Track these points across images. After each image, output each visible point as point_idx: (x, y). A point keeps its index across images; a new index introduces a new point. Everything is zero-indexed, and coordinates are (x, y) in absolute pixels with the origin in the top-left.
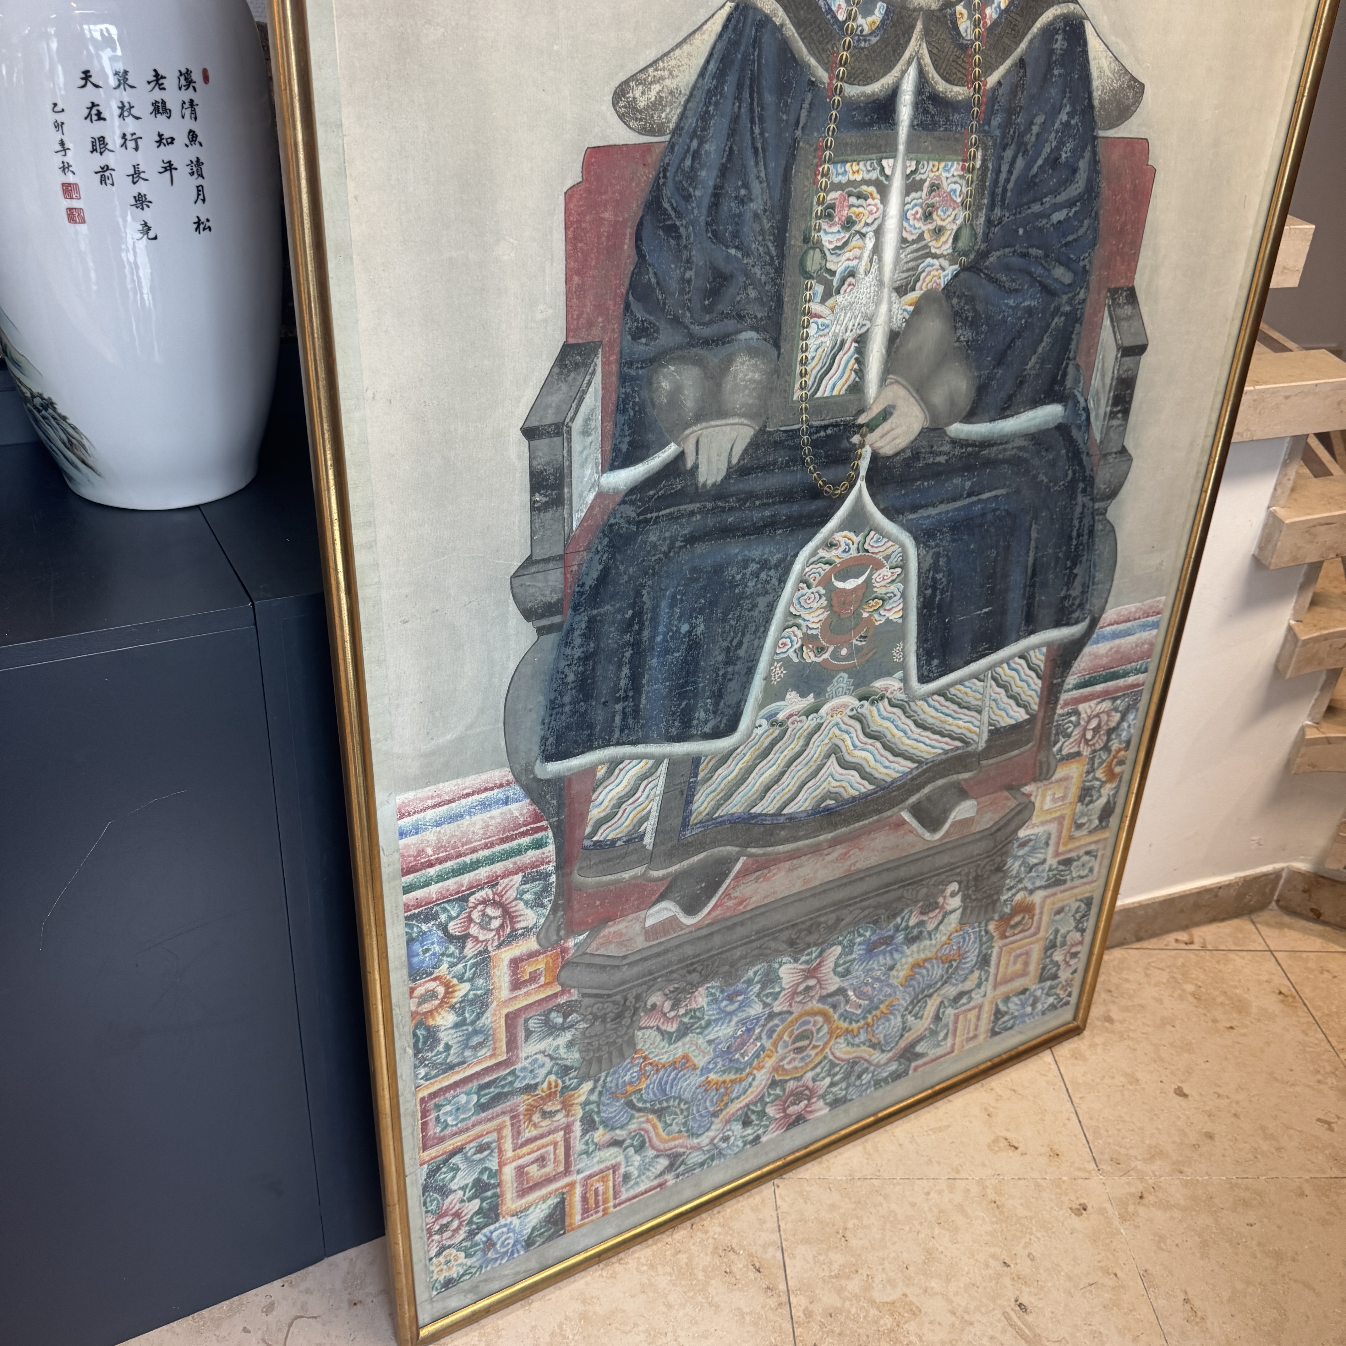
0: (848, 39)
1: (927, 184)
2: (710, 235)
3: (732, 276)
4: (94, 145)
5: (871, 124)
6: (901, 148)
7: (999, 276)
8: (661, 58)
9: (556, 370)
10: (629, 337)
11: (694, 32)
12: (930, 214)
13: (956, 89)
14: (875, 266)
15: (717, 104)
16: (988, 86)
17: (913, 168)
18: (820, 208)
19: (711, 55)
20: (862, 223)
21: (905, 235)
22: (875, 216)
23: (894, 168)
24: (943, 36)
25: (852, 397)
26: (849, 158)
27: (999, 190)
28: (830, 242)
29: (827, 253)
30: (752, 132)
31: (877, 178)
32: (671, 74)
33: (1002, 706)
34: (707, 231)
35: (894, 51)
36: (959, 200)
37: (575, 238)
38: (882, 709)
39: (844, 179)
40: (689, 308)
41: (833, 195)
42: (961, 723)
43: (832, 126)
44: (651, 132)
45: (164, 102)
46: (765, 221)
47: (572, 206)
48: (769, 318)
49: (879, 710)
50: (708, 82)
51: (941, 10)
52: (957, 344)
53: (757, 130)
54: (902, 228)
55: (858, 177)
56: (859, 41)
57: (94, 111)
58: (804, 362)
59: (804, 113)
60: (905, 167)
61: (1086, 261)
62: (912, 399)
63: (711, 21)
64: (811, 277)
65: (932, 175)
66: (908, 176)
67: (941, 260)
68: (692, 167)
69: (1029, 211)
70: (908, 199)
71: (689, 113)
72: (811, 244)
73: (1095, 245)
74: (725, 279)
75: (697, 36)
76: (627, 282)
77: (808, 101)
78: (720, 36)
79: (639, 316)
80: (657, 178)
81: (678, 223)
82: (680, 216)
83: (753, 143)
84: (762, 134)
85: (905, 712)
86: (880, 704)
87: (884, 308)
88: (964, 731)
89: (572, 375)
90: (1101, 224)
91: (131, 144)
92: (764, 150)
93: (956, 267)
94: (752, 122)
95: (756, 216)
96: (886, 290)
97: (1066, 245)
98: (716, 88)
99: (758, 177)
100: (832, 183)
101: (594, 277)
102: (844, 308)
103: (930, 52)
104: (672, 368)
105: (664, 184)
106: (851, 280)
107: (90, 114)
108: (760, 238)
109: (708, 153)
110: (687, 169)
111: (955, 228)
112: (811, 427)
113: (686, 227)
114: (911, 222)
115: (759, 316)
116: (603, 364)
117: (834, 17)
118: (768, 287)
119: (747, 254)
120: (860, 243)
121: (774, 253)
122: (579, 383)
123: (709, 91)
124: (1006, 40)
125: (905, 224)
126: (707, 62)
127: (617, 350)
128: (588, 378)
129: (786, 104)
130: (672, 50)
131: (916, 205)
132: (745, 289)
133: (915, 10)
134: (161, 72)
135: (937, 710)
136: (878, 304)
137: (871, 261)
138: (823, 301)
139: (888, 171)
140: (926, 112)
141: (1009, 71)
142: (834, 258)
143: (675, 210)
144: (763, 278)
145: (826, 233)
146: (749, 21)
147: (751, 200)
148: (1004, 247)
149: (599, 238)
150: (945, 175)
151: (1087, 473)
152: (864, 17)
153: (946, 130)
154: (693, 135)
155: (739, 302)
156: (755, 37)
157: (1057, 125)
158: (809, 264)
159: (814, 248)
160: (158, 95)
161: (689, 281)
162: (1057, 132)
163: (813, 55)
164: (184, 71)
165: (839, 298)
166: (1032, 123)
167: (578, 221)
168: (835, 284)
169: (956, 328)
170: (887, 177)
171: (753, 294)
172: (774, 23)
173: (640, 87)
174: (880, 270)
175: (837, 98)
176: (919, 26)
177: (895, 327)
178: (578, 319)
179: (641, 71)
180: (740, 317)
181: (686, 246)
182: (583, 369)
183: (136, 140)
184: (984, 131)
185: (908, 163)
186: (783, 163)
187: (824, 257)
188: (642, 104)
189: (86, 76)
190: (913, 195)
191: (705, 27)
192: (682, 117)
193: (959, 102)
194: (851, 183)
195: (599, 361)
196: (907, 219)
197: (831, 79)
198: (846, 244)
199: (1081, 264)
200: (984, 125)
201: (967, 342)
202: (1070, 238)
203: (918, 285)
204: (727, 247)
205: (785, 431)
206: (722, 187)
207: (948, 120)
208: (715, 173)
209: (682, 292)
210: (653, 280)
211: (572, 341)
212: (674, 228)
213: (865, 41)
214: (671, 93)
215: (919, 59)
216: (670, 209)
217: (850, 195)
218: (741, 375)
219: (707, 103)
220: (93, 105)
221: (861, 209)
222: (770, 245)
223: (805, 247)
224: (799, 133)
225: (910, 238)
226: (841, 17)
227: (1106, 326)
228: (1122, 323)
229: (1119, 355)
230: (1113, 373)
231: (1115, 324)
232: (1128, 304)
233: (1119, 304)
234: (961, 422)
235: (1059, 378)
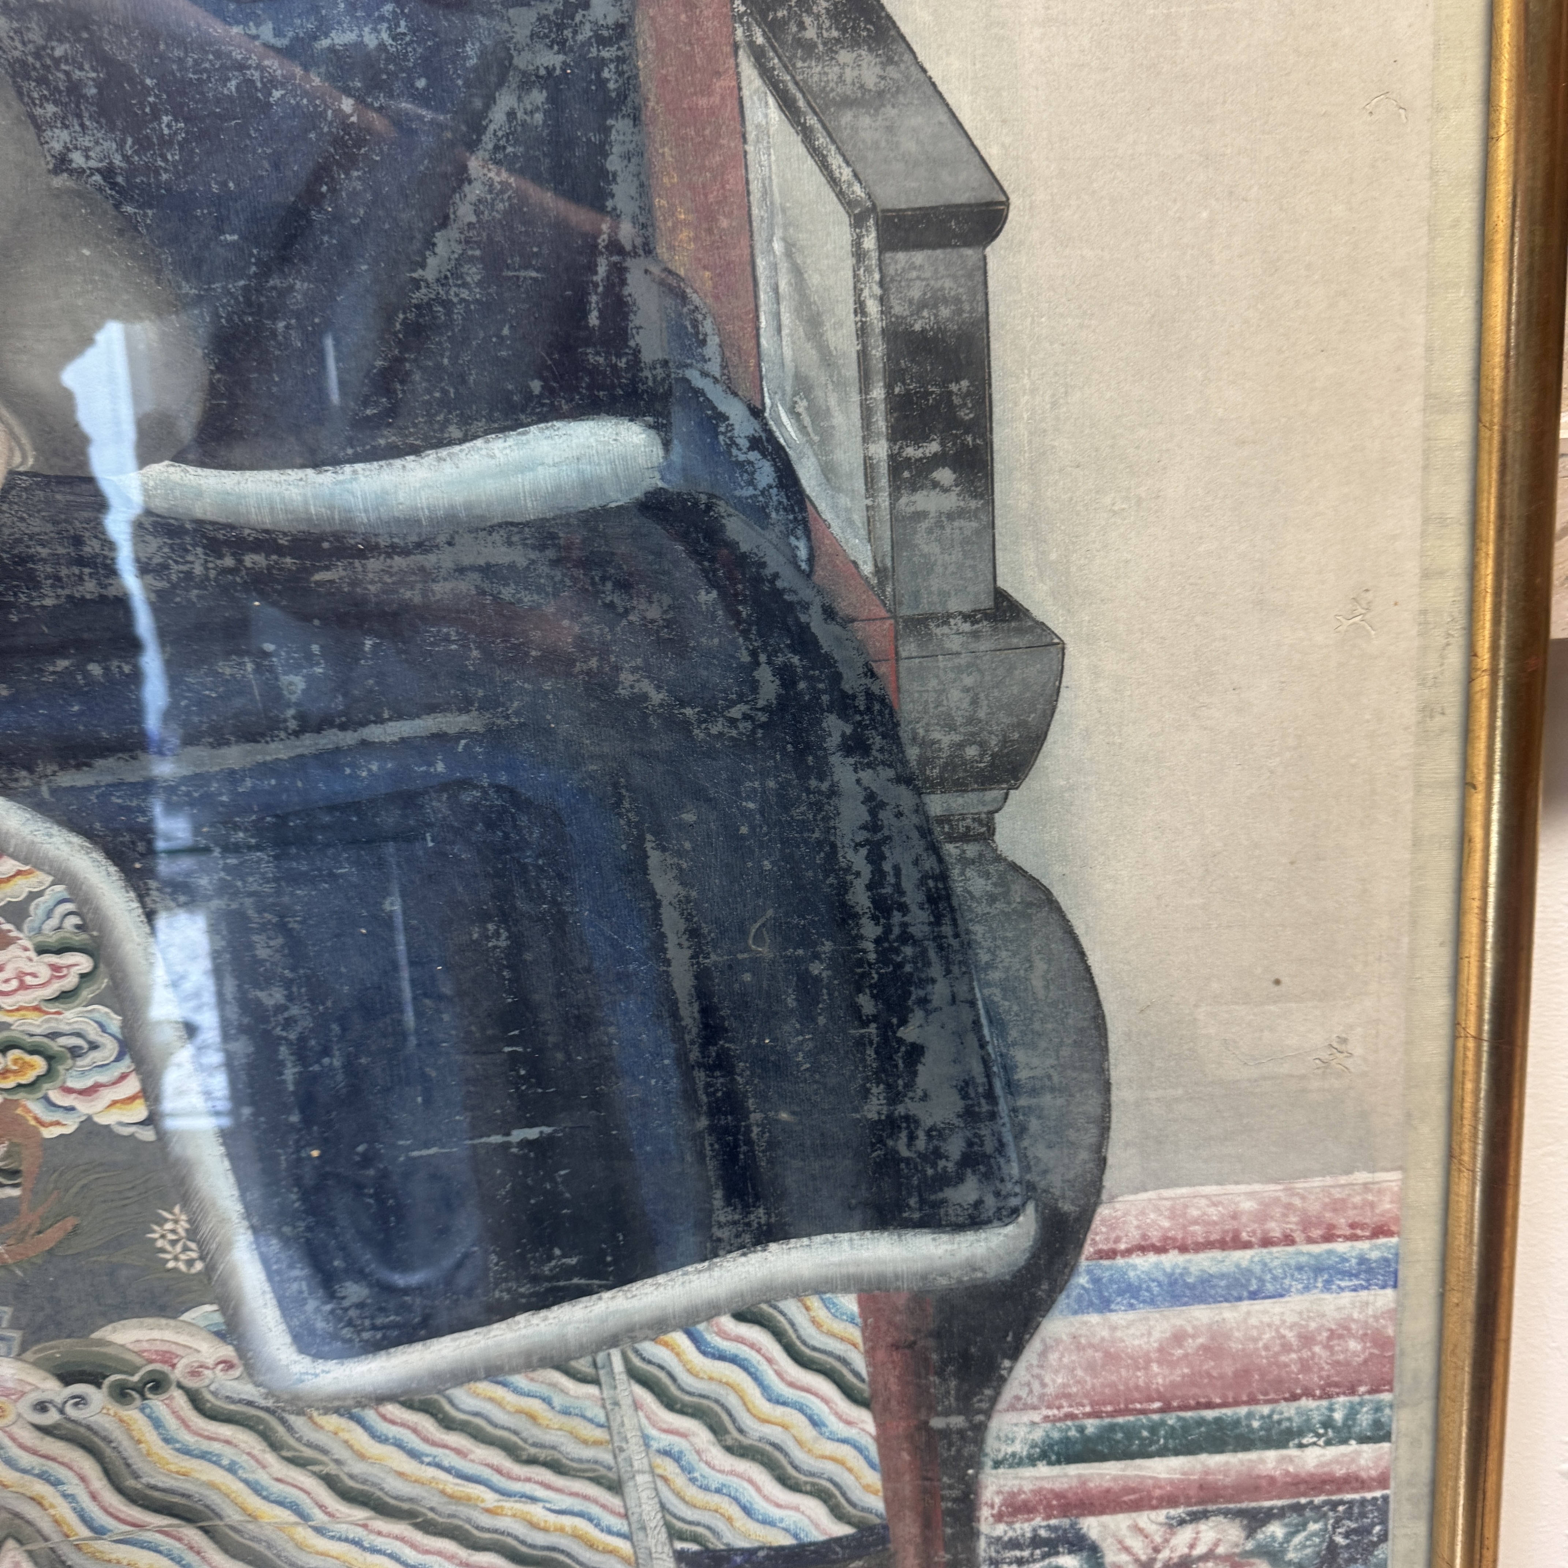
33: (716, 1479)
38: (171, 1423)
42: (537, 1512)
49: (157, 1424)
52: (61, 181)
85: (275, 1446)
86: (157, 1404)
88: (564, 1543)
135: (414, 1454)
151: (852, 682)
201: (108, 173)
227: (765, 131)
228: (847, 117)
229: (870, 242)
230: (860, 308)
231: (812, 120)
232: (855, 44)
233: (809, 48)
234: (179, 458)
235: (594, 319)
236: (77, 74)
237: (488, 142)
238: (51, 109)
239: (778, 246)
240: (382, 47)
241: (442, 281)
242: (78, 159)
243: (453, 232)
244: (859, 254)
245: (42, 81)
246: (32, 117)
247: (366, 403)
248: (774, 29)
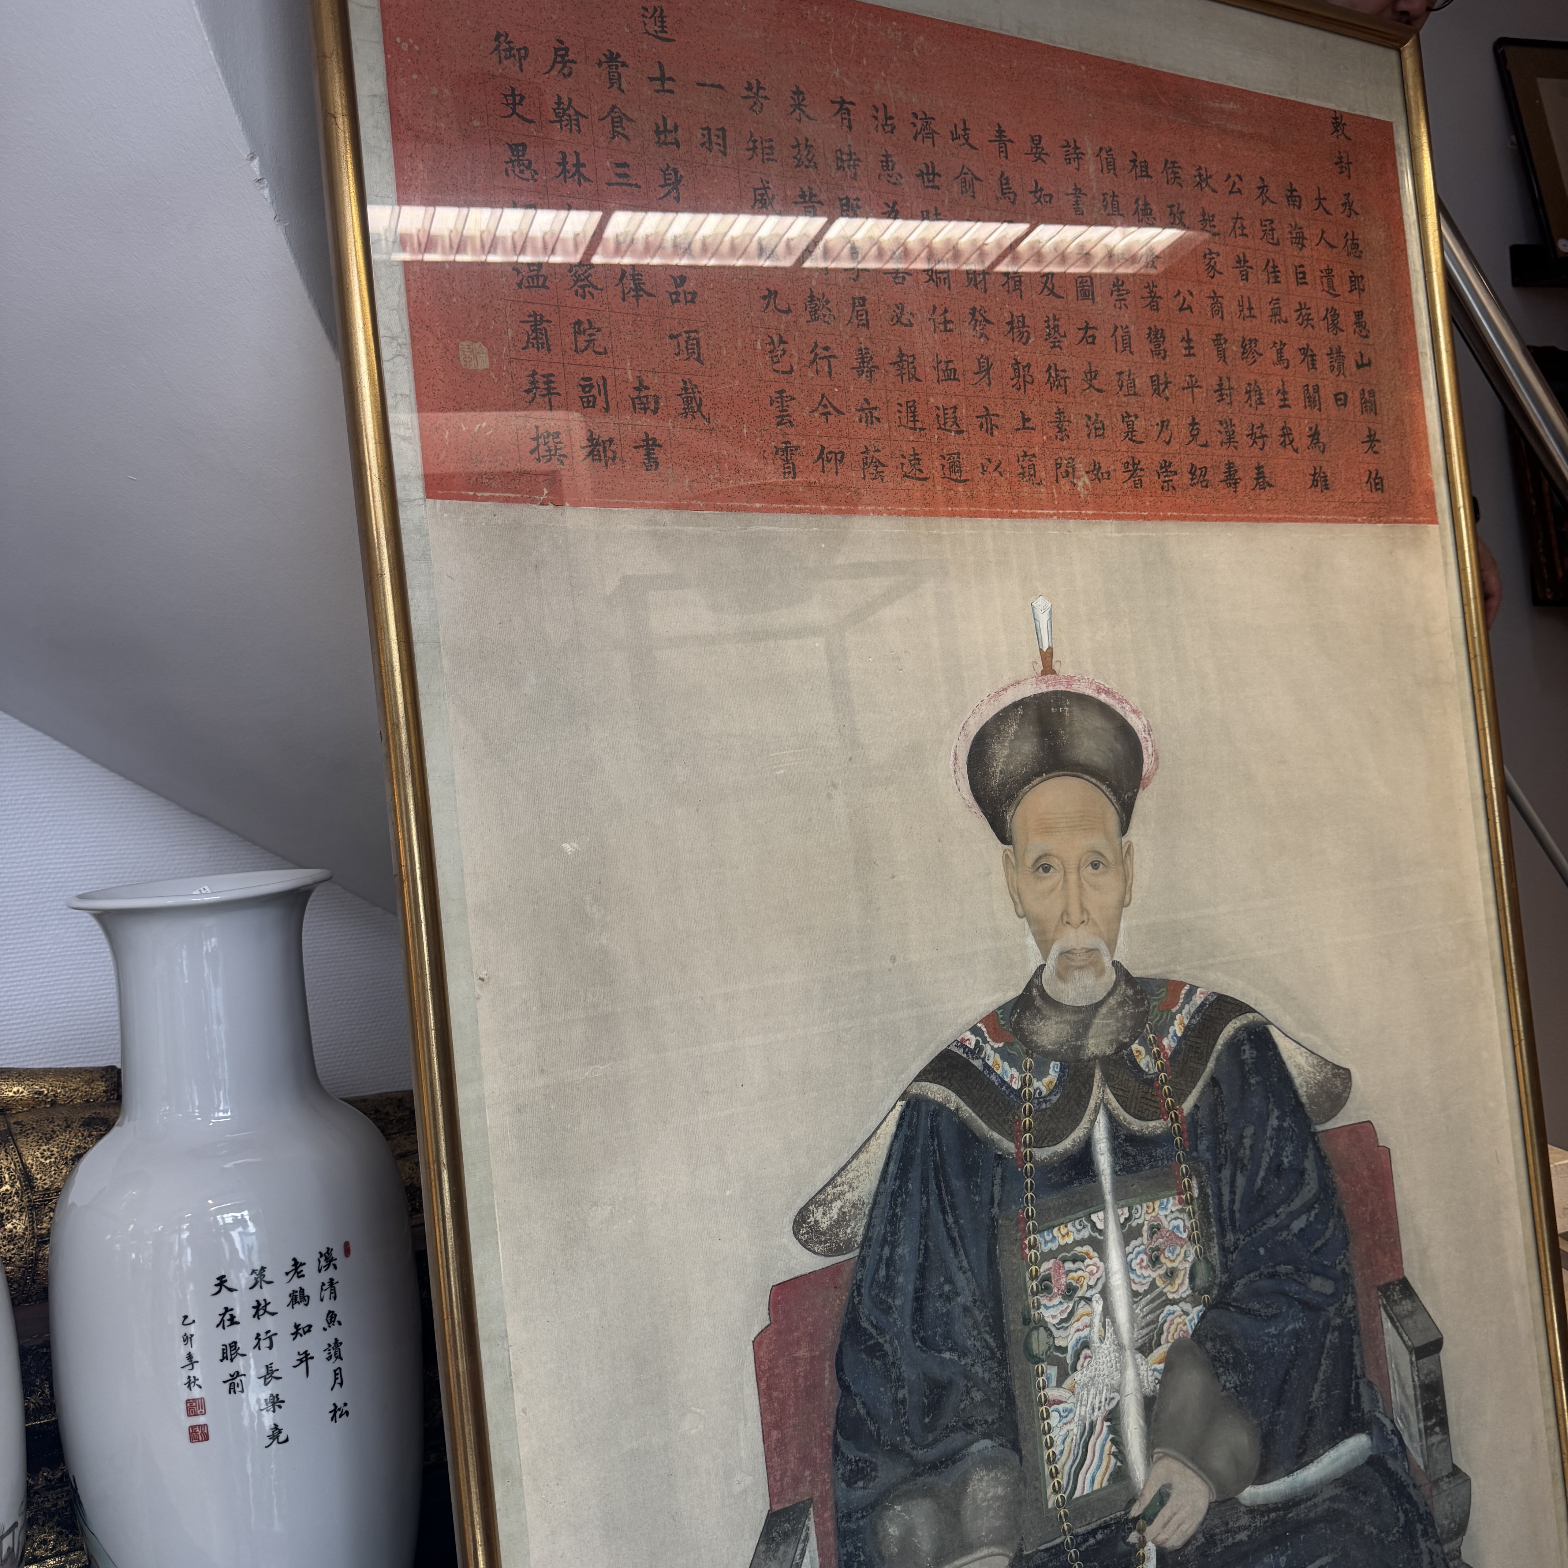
0: (1027, 1104)
1: (1145, 1228)
2: (918, 1343)
3: (951, 1382)
4: (224, 1352)
5: (1070, 1182)
6: (1109, 1198)
7: (1250, 1305)
8: (839, 1174)
9: (762, 1548)
10: (843, 1485)
11: (869, 1139)
12: (1157, 1258)
13: (1152, 1124)
14: (1110, 1330)
15: (903, 1204)
16: (1185, 1113)
17: (1127, 1215)
18: (1034, 1283)
19: (889, 1157)
20: (1085, 1287)
21: (1135, 1287)
22: (1098, 1275)
23: (1105, 1220)
24: (1126, 1077)
25: (1116, 1487)
26: (1055, 1223)
27: (1226, 1214)
28: (1054, 1317)
29: (1053, 1329)
30: (946, 1223)
31: (1090, 1236)
32: (851, 1187)
34: (915, 1340)
35: (1077, 1105)
36: (1185, 1236)
37: (769, 1388)
39: (1054, 1246)
40: (907, 1433)
41: (1046, 1266)
43: (1029, 1194)
44: (839, 1251)
45: (302, 1290)
46: (977, 1312)
47: (762, 1353)
48: (1001, 1419)
50: (891, 1185)
51: (1116, 1053)
52: (1224, 1393)
53: (950, 1220)
54: (1130, 1281)
55: (1069, 1240)
56: (1039, 1103)
57: (227, 1317)
58: (1052, 1460)
59: (997, 1189)
60: (1117, 1217)
61: (1343, 1265)
62: (1189, 1471)
63: (884, 1124)
64: (1041, 1361)
65: (1148, 1217)
66: (1123, 1226)
67: (1182, 1304)
68: (887, 1276)
69: (1265, 1227)
70: (1129, 1249)
71: (876, 1221)
72: (1032, 1324)
73: (1348, 1244)
74: (944, 1388)
75: (873, 1142)
76: (832, 1421)
77: (998, 1177)
78: (896, 1136)
79: (851, 1457)
80: (852, 1297)
81: (881, 1341)
82: (881, 1331)
83: (948, 1234)
84: (956, 1222)
87: (1130, 1374)
89: (782, 1548)
90: (1348, 1221)
91: (265, 1344)
92: (961, 1237)
93: (1201, 1307)
94: (944, 1212)
95: (966, 1309)
96: (1128, 1353)
97: (1317, 1251)
98: (900, 1188)
99: (961, 1268)
100: (1042, 1253)
101: (795, 1426)
102: (1085, 1386)
103: (1115, 1095)
104: (898, 1508)
105: (860, 1302)
106: (1086, 1352)
107: (222, 1320)
108: (975, 1333)
109: (902, 1257)
110: (882, 1280)
111: (1188, 1266)
112: (1076, 1536)
113: (891, 1343)
114: (1139, 1272)
115: (990, 1420)
116: (817, 1524)
117: (1009, 1087)
118: (994, 1385)
119: (964, 1354)
120: (1087, 1309)
121: (993, 1344)
122: (790, 1557)
123: (893, 1193)
124: (1192, 1064)
125: (1132, 1276)
126: (887, 1164)
127: (831, 1503)
128: (800, 1546)
129: (976, 1185)
130: (849, 1162)
131: (1139, 1253)
132: (968, 1393)
133: (1090, 1060)
134: (300, 1260)
136: (1122, 1371)
137: (1104, 1326)
138: (1059, 1384)
139: (1100, 1226)
140: (1126, 1155)
141: (1203, 1093)
142: (1062, 1333)
143: (875, 1327)
144: (987, 1376)
145: (1047, 1308)
146: (923, 1114)
147: (957, 1294)
148: (1248, 1273)
149: (795, 1380)
150: (1162, 1213)
152: (1039, 1080)
153: (1152, 1167)
154: (884, 1242)
155: (963, 1410)
156: (932, 1127)
157: (1269, 1133)
158: (1035, 1346)
159: (1037, 1328)
160: (297, 1283)
161: (903, 1402)
162: (1271, 1139)
163: (995, 1129)
164: (324, 1251)
165: (1077, 1376)
166: (1242, 1137)
167: (770, 1369)
168: (1069, 1361)
169: (1218, 1376)
170: (1100, 1232)
171: (978, 1396)
172: (949, 1109)
173: (821, 1209)
174: (1116, 1332)
175: (1028, 1165)
176: (1098, 1074)
177: (1148, 1392)
178: (782, 1479)
179: (819, 1192)
180: (969, 1427)
181: (893, 1363)
182: (793, 1538)
183: (270, 1338)
184: (1194, 1158)
185: (1120, 1212)
186: (985, 1245)
187: (1051, 1334)
188: (824, 1224)
189: (222, 1282)
190: (1134, 1243)
191: (879, 1132)
192: (869, 1227)
193: (1159, 1135)
194: (1063, 1248)
195: (811, 1523)
196: (1134, 1270)
197: (1018, 1148)
198: (1071, 1314)
199: (1339, 1268)
200: (1191, 1152)
201: (1235, 1388)
202: (1318, 1244)
203: (1163, 1338)
204: (940, 1352)
205: (1046, 1550)
206: (923, 1289)
207: (1151, 1156)
208: (913, 1276)
209: (897, 1415)
210: (862, 1411)
211: (777, 1507)
212: (878, 1346)
213: (1046, 1102)
214: (854, 1206)
215: (1105, 1105)
216: (869, 1327)
217: (1064, 1261)
218: (981, 1495)
219: (893, 1205)
220: (227, 1310)
221: (1080, 1273)
222: (987, 1337)
223: (1027, 1329)
224: (996, 1210)
225: (1141, 1289)
226: (1016, 1086)
227: (1387, 1330)
228: (1406, 1321)
229: (1414, 1359)
230: (1414, 1381)
231: (1398, 1324)
232: (1405, 1298)
233: (1395, 1301)
234: (1253, 1484)
235: (1353, 1403)
236: (1228, 1356)
237: (1326, 1351)
238: (1222, 1369)
239: (1393, 1366)
240: (1300, 1327)
241: (1316, 1401)
242: (1228, 1385)
243: (1319, 1383)
244: (1412, 1363)
245: (1219, 1361)
246: (1217, 1373)
247: (1299, 1449)
248: (1388, 1298)
